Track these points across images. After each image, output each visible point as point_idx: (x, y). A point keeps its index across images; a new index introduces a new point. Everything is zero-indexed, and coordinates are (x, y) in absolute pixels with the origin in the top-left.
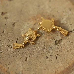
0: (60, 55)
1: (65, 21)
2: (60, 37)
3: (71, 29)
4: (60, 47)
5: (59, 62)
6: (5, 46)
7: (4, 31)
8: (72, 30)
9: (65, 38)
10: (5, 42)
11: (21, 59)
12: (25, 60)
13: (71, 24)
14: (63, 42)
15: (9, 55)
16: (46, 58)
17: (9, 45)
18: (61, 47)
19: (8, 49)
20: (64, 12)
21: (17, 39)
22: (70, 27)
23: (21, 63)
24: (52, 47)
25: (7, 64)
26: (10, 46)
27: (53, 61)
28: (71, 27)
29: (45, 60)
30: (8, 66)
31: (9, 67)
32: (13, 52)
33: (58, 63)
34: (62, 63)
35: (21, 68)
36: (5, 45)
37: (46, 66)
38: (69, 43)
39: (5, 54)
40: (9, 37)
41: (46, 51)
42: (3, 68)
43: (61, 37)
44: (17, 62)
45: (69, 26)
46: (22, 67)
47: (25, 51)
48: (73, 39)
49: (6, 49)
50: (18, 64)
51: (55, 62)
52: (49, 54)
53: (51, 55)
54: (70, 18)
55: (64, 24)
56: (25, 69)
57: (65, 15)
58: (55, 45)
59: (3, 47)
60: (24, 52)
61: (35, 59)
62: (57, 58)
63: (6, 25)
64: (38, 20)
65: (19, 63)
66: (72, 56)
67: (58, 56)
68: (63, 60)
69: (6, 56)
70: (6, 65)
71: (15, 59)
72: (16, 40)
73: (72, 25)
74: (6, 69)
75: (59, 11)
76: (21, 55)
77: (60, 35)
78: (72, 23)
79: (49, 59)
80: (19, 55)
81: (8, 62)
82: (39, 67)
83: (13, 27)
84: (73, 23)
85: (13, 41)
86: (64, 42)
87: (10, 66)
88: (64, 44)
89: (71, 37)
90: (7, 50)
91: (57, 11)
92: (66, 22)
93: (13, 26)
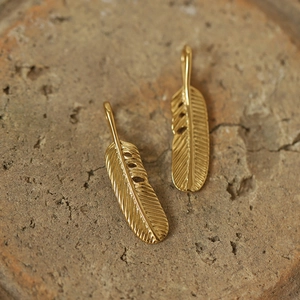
0: (246, 240)
1: (264, 105)
2: (248, 171)
3: (287, 138)
4: (248, 208)
5: (242, 268)
6: (43, 200)
7: (39, 142)
8: (291, 143)
9: (264, 171)
10: (44, 187)
11: (103, 252)
12: (122, 258)
13: (286, 120)
14: (257, 187)
15: (59, 238)
16: (194, 250)
17: (60, 197)
18: (251, 208)
19: (56, 213)
20: (259, 69)
21: (87, 175)
22: (283, 131)
23: (104, 268)
24: (219, 208)
25: (56, 274)
26: (63, 201)
27: (220, 262)
28: (287, 131)
29: (194, 257)
30: (60, 281)
31: (61, 286)
32: (77, 226)
33: (241, 272)
34: (256, 270)
35: (105, 287)
36: (46, 197)
37: (196, 283)
38: (279, 194)
39: (46, 235)
40: (60, 165)
41: (194, 224)
42: (42, 288)
43: (249, 167)
44: (93, 266)
45: (280, 124)
46: (109, 284)
47: (121, 223)
48: (292, 176)
49: (50, 213)
50: (94, 272)
51: (229, 267)
52: (206, 233)
53: (213, 241)
54: (283, 96)
55: (262, 117)
56: (120, 292)
57: (263, 83)
58: (228, 198)
59: (39, 207)
60: (116, 227)
61: (154, 253)
62: (234, 250)
63: (45, 116)
64: (165, 98)
65: (100, 269)
66: (289, 242)
67: (240, 244)
68: (257, 259)
69: (49, 240)
70: (50, 278)
71: (84, 253)
72: (86, 179)
73: (291, 122)
74: (50, 291)
75: (241, 67)
76: (105, 236)
77: (247, 159)
78: (289, 116)
79: (207, 256)
80: (98, 236)
81: (60, 265)
82: (172, 285)
83: (73, 127)
84: (293, 114)
85: (75, 183)
86: (260, 189)
87: (67, 283)
88: (259, 198)
89: (287, 170)
90: (54, 216)
91: (236, 66)
92: (266, 111)
93: (73, 120)
